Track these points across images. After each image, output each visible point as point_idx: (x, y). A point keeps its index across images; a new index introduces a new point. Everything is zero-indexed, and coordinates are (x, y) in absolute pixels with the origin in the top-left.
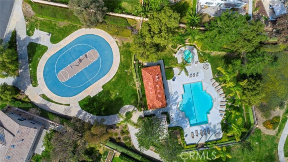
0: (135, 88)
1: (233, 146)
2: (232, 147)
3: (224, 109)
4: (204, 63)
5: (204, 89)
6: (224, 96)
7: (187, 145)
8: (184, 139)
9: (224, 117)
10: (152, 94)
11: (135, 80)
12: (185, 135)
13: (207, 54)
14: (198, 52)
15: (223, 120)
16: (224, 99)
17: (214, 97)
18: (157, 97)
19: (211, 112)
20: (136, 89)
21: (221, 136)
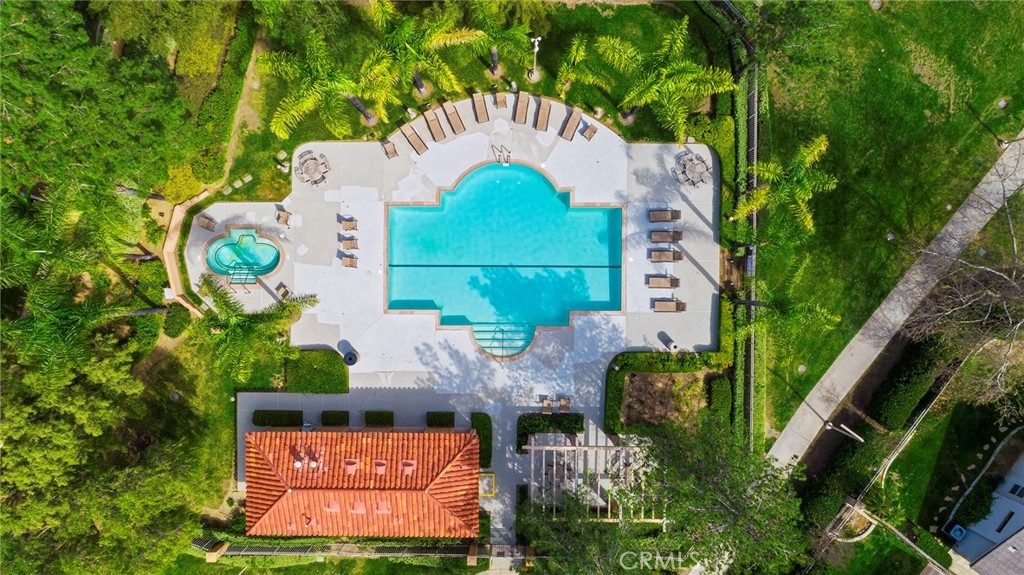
0: (360, 564)
1: (765, 98)
2: (772, 103)
3: (557, 109)
5: (430, 198)
7: (717, 347)
8: (683, 359)
9: (603, 120)
10: (395, 505)
11: (320, 560)
13: (246, 154)
14: (230, 198)
16: (505, 103)
17: (485, 155)
21: (703, 151)
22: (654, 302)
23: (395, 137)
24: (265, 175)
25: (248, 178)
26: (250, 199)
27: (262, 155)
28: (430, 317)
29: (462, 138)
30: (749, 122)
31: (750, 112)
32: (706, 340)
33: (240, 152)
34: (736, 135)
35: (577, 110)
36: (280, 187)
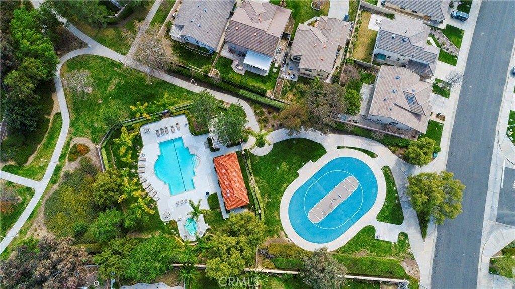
0: (256, 178)
1: (127, 119)
2: (127, 117)
3: (140, 164)
4: (170, 220)
5: (167, 186)
6: (141, 180)
7: (184, 113)
8: (189, 120)
9: (140, 153)
10: (232, 172)
11: (257, 188)
12: (188, 125)
13: (167, 233)
14: (178, 234)
15: (140, 149)
16: (141, 176)
17: (155, 177)
18: (227, 170)
19: (157, 158)
20: (254, 177)
21: (142, 129)
22: (178, 130)
23: (155, 198)
24: (171, 227)
25: (173, 231)
26: (177, 229)
27: (166, 228)
28: (194, 179)
29: (151, 183)
30: (133, 121)
31: (130, 121)
32: (183, 116)
33: (167, 234)
34: (136, 123)
35: (139, 159)
36: (173, 223)
